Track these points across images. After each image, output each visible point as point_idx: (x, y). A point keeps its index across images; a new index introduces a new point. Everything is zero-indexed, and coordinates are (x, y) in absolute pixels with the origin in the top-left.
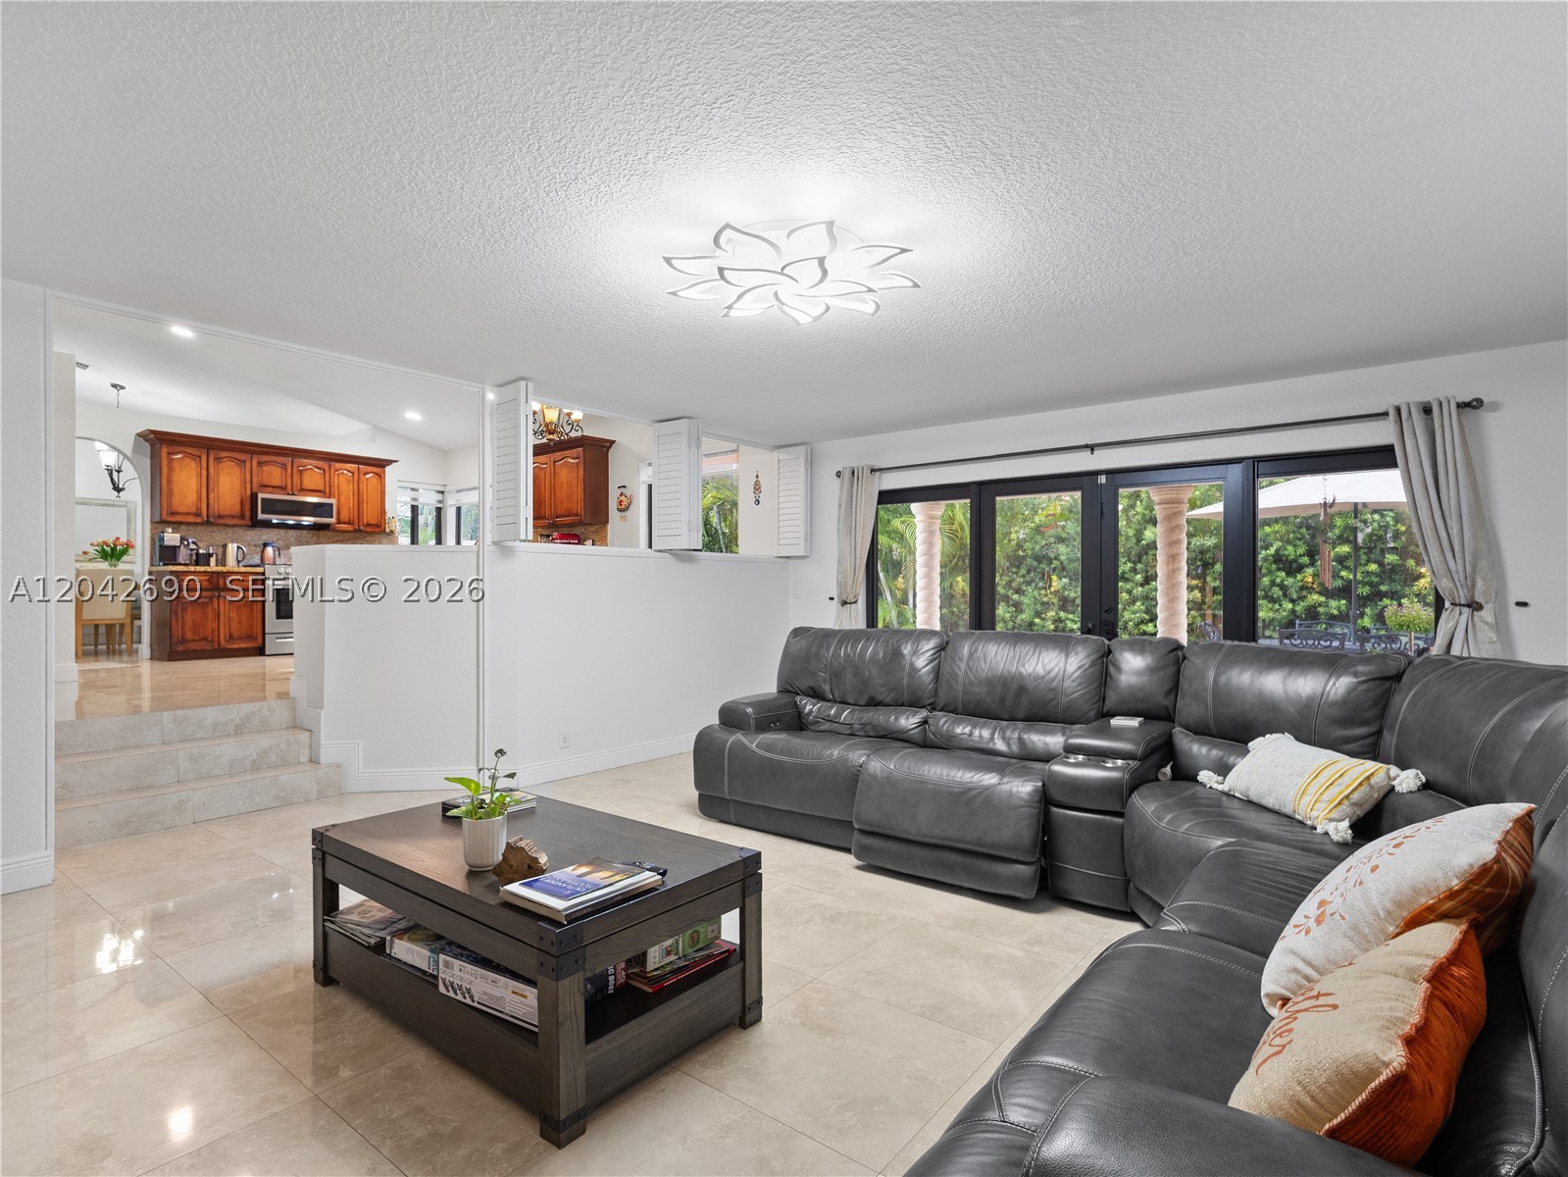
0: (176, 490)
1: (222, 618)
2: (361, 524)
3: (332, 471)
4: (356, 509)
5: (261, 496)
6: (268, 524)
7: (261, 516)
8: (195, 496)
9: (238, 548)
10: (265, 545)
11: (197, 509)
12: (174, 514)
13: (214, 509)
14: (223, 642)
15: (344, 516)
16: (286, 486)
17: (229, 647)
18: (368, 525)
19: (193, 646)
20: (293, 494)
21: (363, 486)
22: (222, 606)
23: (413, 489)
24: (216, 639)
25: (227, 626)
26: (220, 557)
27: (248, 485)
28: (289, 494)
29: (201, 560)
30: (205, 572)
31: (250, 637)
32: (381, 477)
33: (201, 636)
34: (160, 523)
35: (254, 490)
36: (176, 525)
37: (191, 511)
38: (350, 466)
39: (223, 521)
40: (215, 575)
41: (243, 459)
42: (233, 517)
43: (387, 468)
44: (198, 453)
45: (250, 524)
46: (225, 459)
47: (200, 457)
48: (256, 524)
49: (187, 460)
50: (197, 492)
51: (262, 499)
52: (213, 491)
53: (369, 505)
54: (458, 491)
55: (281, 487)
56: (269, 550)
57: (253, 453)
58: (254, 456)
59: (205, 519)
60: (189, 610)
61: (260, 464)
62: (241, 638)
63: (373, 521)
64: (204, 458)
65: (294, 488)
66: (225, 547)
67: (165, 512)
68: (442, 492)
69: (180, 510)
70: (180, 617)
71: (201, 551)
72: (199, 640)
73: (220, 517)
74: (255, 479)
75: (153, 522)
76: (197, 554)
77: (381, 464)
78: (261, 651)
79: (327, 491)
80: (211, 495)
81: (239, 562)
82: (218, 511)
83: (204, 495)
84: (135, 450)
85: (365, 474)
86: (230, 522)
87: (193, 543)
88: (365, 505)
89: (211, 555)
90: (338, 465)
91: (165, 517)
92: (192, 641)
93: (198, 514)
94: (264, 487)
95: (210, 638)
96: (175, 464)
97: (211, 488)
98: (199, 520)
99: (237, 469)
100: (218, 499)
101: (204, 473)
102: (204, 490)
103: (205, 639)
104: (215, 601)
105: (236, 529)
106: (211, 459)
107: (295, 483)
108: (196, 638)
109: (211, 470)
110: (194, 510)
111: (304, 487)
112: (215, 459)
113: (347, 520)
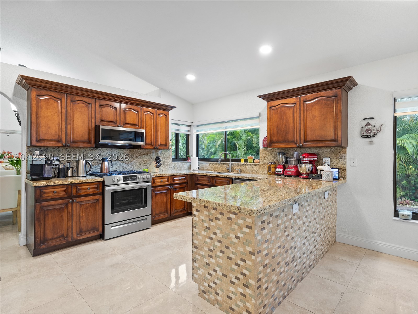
0: (43, 122)
1: (74, 218)
2: (157, 145)
3: (142, 112)
4: (155, 136)
5: (101, 127)
6: (105, 146)
7: (101, 141)
8: (57, 128)
9: (87, 163)
10: (103, 160)
11: (59, 136)
12: (40, 140)
13: (71, 137)
14: (75, 236)
15: (149, 141)
16: (117, 121)
17: (79, 238)
18: (161, 145)
19: (53, 243)
20: (121, 127)
21: (158, 122)
22: (74, 209)
23: (177, 124)
24: (70, 234)
25: (78, 223)
26: (75, 169)
27: (93, 120)
28: (118, 126)
29: (62, 174)
30: (62, 185)
31: (95, 229)
32: (167, 116)
33: (59, 235)
34: (32, 148)
35: (97, 124)
36: (43, 149)
37: (54, 138)
38: (151, 109)
39: (76, 145)
40: (70, 187)
41: (90, 102)
42: (83, 142)
43: (170, 111)
44: (59, 97)
45: (94, 146)
46: (78, 102)
47: (61, 99)
48: (98, 146)
49: (51, 101)
50: (59, 124)
51: (102, 129)
52: (70, 124)
53: (161, 133)
54: (198, 126)
55: (113, 122)
56: (106, 163)
57: (97, 98)
58: (97, 100)
59: (64, 144)
60: (50, 215)
61: (101, 106)
62: (88, 231)
63: (163, 143)
64: (64, 100)
65: (121, 122)
66: (78, 162)
67: (34, 139)
68: (190, 126)
69: (46, 138)
70: (42, 222)
71: (62, 166)
72: (57, 238)
73: (74, 142)
74: (98, 116)
75: (28, 147)
76: (59, 169)
77: (166, 109)
78: (101, 237)
79: (140, 125)
80: (69, 127)
81: (87, 172)
82: (73, 138)
83: (64, 127)
84: (15, 94)
85: (159, 115)
86: (81, 145)
87: (57, 160)
88: (159, 133)
89: (68, 169)
90: (146, 109)
91: (34, 143)
92: (52, 239)
93: (59, 141)
94: (102, 121)
95: (65, 235)
96: (43, 104)
97: (68, 121)
98: (60, 145)
99: (86, 109)
100: (73, 130)
101: (64, 111)
102: (64, 123)
103: (62, 236)
104: (70, 205)
105: (85, 149)
106: (69, 101)
107: (121, 119)
108: (56, 236)
109: (69, 109)
110: (56, 137)
111: (127, 122)
112: (72, 101)
113: (150, 143)
